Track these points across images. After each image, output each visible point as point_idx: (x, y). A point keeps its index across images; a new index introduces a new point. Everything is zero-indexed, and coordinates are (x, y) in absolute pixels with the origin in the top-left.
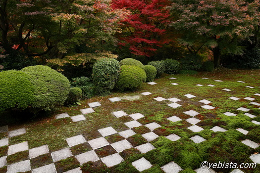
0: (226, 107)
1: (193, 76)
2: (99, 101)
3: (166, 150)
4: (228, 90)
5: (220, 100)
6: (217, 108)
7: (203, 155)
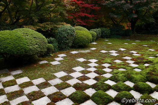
0: (148, 54)
1: (119, 39)
2: (64, 53)
3: (122, 75)
4: (146, 46)
5: (143, 51)
6: (142, 55)
7: (146, 76)
